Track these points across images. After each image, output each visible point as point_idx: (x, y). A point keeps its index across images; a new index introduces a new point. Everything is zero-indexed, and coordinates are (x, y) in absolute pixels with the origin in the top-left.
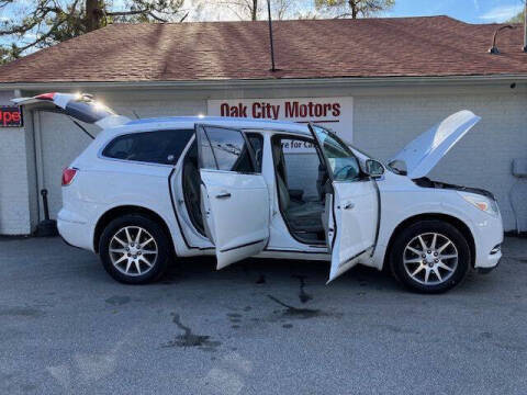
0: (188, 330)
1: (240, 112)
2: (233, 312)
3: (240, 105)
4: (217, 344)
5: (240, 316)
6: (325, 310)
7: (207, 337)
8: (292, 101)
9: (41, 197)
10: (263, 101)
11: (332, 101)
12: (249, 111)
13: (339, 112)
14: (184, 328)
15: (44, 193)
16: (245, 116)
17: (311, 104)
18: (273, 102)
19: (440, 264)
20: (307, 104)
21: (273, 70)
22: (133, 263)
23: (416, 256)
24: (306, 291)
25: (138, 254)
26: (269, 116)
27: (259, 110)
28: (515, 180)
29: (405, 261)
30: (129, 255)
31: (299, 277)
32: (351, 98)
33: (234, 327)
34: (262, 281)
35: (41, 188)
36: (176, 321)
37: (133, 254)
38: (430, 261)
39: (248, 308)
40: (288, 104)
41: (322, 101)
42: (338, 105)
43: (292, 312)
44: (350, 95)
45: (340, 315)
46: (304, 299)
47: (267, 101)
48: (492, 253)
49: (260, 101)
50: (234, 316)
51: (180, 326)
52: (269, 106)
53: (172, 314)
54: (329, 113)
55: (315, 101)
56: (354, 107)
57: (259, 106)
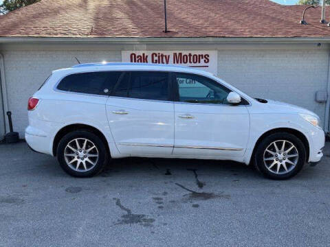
0: (129, 211)
1: (143, 59)
2: (156, 196)
3: (144, 54)
4: (152, 220)
5: (161, 199)
6: (216, 193)
7: (143, 215)
8: (178, 52)
9: (7, 117)
10: (159, 52)
11: (204, 53)
12: (149, 59)
13: (208, 60)
14: (125, 210)
15: (9, 114)
16: (147, 62)
17: (190, 55)
18: (165, 53)
19: (287, 160)
20: (188, 55)
21: (166, 32)
22: (81, 163)
23: (271, 156)
24: (200, 180)
25: (85, 157)
26: (163, 63)
27: (156, 58)
28: (317, 104)
29: (265, 159)
30: (78, 158)
31: (191, 170)
32: (217, 52)
33: (160, 207)
34: (168, 173)
35: (6, 111)
36: (118, 203)
37: (81, 156)
38: (280, 158)
39: (165, 193)
40: (175, 54)
41: (198, 53)
42: (208, 56)
43: (195, 195)
44: (216, 49)
45: (228, 197)
46: (201, 185)
47: (161, 52)
48: (319, 153)
49: (157, 52)
50: (158, 199)
51: (122, 207)
52: (162, 56)
53: (114, 199)
54: (202, 60)
55: (193, 53)
56: (218, 57)
57: (156, 55)
